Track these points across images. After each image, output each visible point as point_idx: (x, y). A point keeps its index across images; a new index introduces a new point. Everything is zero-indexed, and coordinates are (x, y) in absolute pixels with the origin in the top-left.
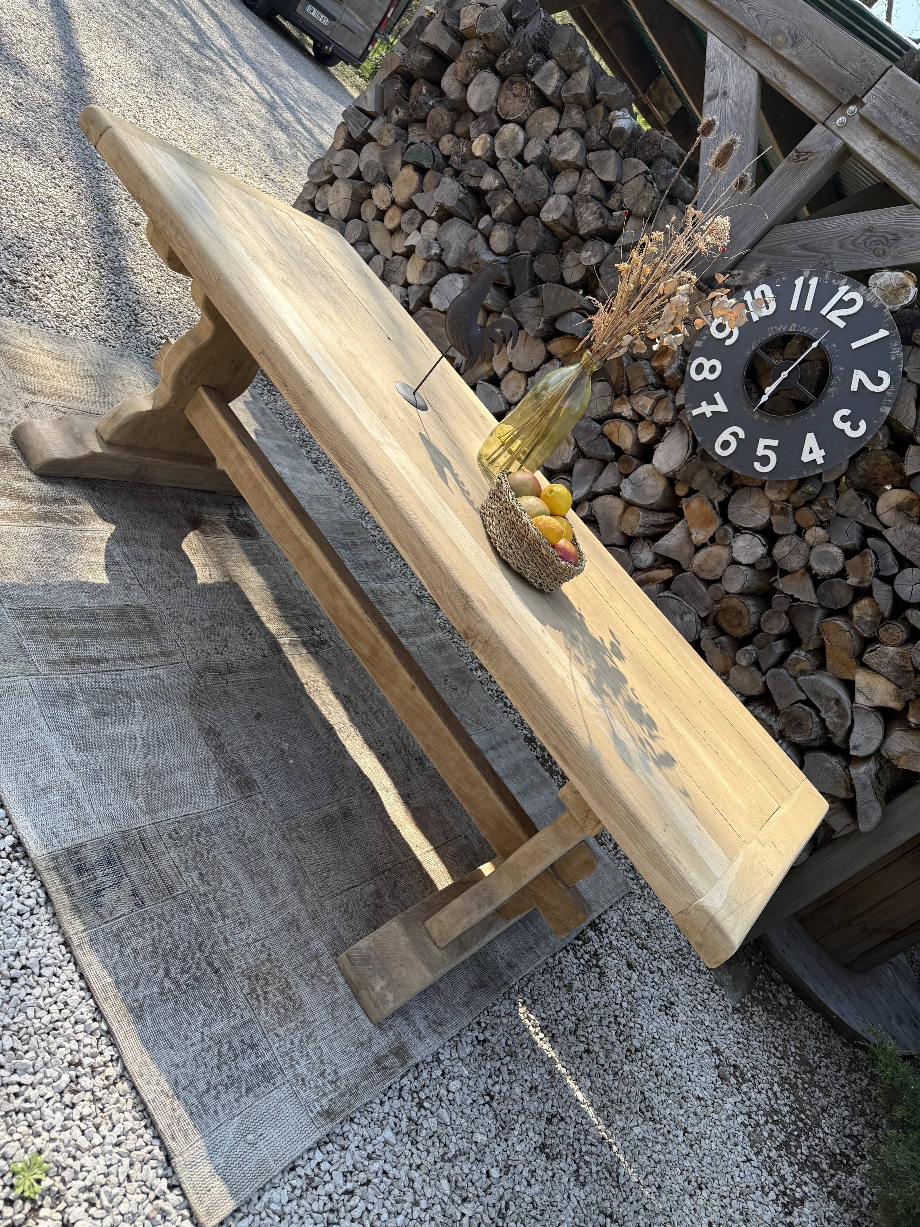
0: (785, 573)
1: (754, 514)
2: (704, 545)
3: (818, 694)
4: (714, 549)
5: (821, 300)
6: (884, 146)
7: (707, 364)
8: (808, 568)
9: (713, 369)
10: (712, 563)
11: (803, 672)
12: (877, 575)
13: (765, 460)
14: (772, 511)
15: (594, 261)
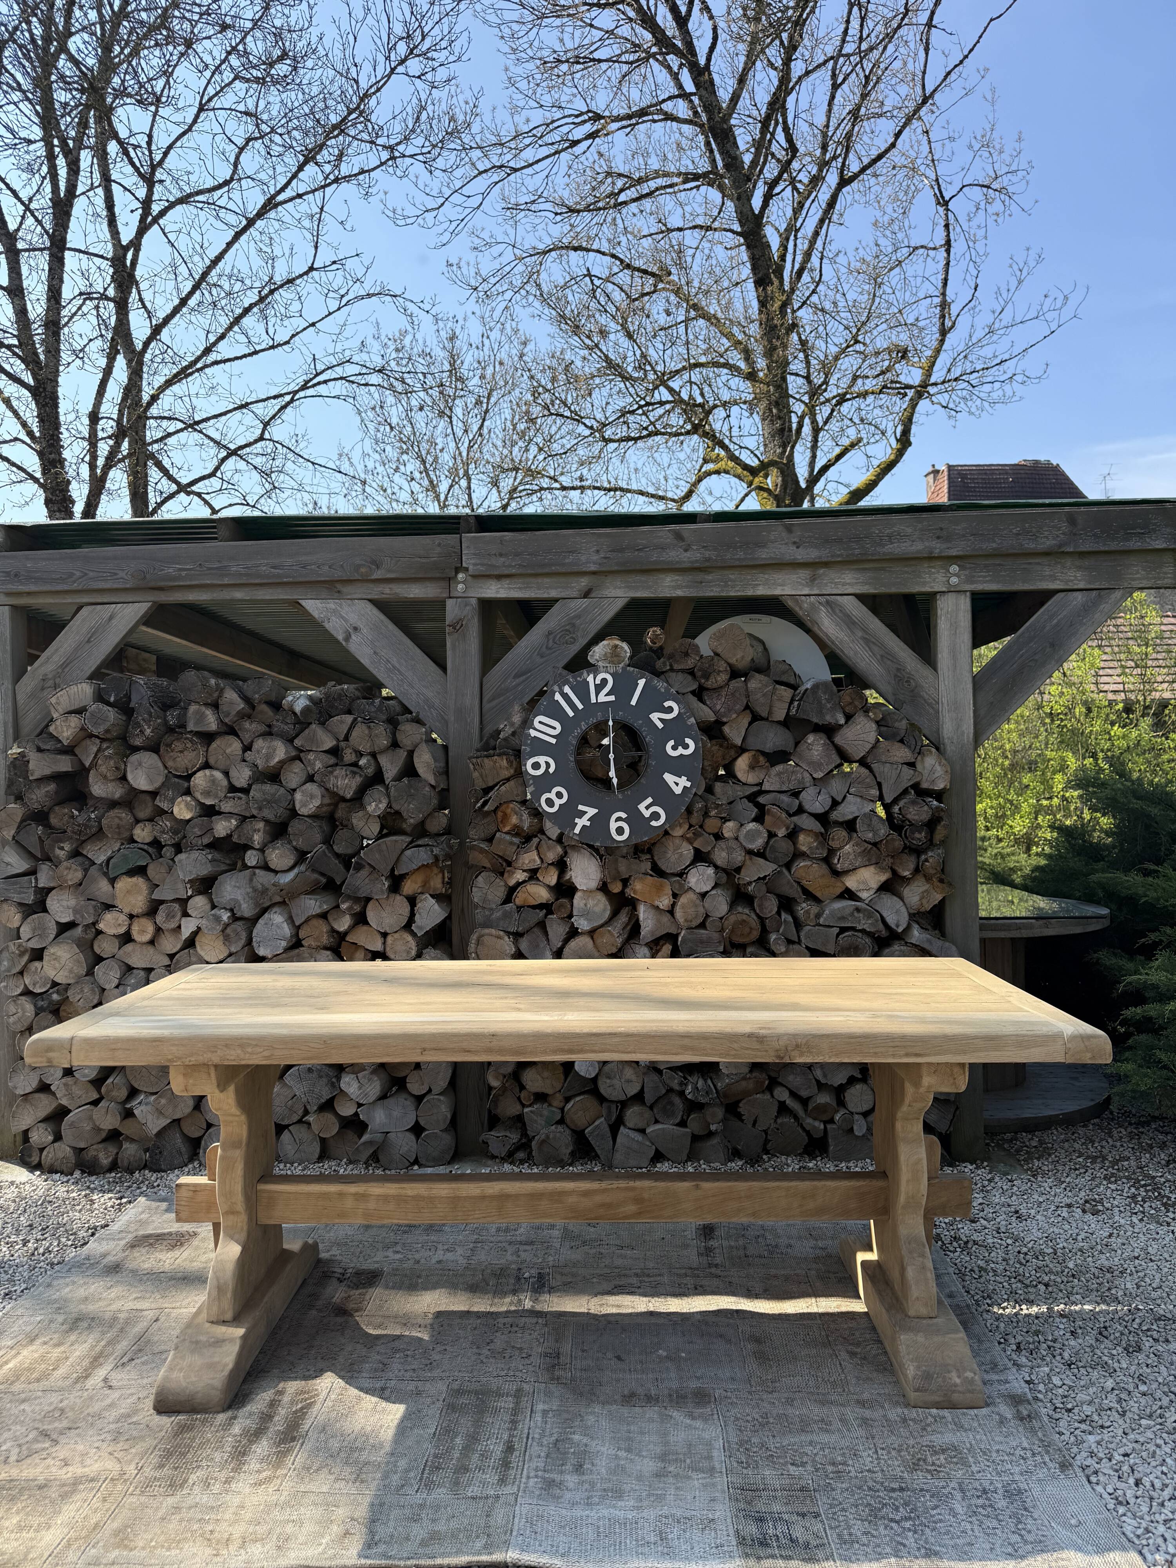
0: (738, 870)
1: (681, 855)
2: (673, 905)
3: (843, 918)
4: (683, 900)
5: (583, 695)
6: (506, 582)
7: (552, 795)
8: (750, 852)
9: (559, 795)
10: (691, 911)
11: (818, 916)
12: (790, 815)
13: (655, 816)
14: (690, 841)
15: (383, 806)
